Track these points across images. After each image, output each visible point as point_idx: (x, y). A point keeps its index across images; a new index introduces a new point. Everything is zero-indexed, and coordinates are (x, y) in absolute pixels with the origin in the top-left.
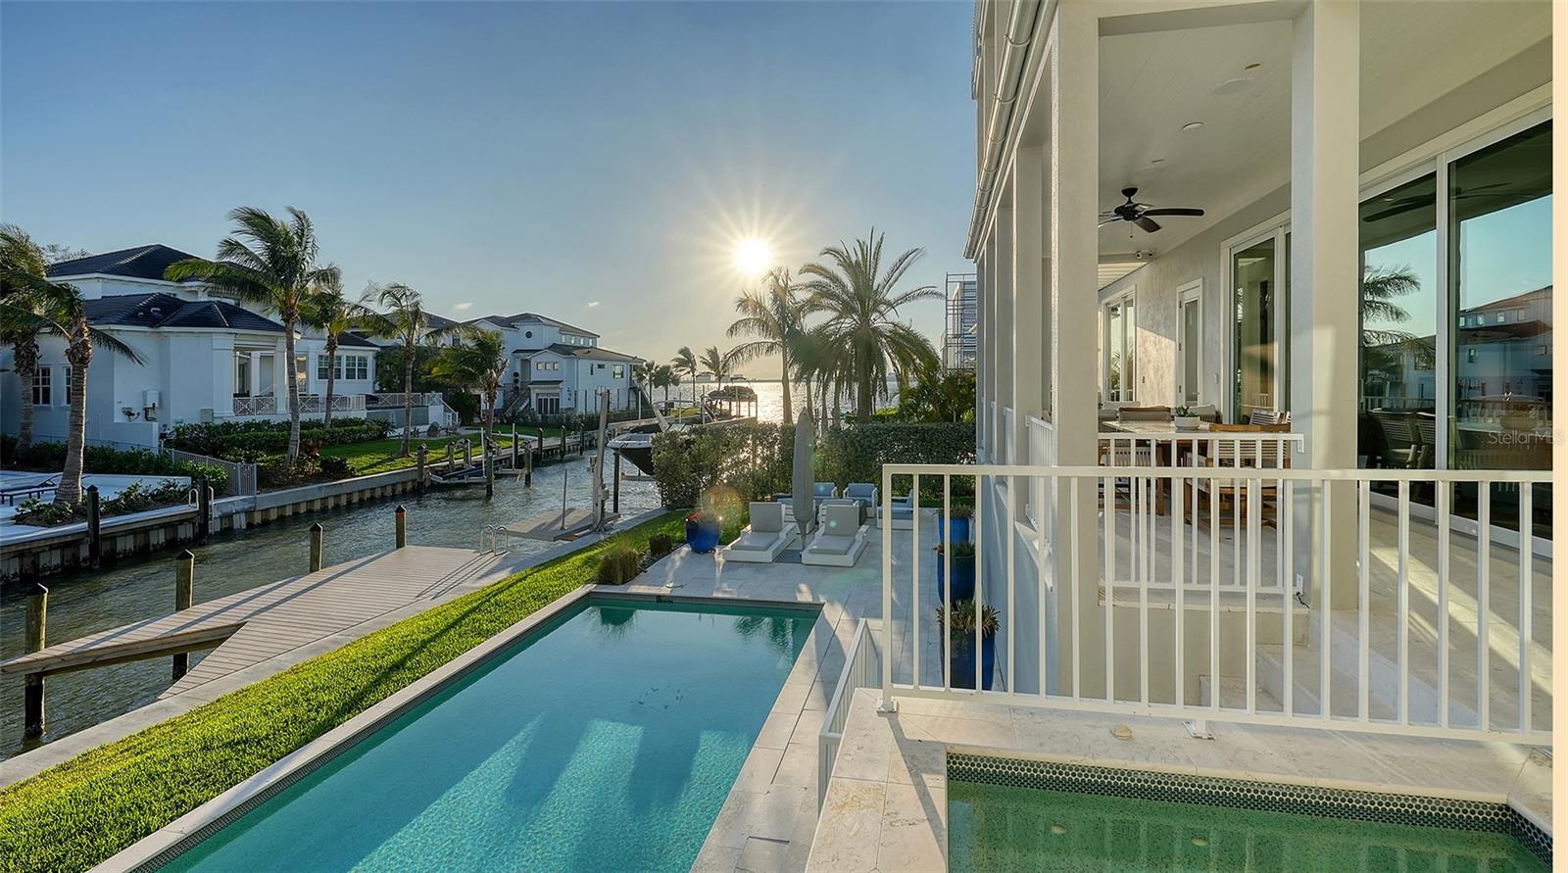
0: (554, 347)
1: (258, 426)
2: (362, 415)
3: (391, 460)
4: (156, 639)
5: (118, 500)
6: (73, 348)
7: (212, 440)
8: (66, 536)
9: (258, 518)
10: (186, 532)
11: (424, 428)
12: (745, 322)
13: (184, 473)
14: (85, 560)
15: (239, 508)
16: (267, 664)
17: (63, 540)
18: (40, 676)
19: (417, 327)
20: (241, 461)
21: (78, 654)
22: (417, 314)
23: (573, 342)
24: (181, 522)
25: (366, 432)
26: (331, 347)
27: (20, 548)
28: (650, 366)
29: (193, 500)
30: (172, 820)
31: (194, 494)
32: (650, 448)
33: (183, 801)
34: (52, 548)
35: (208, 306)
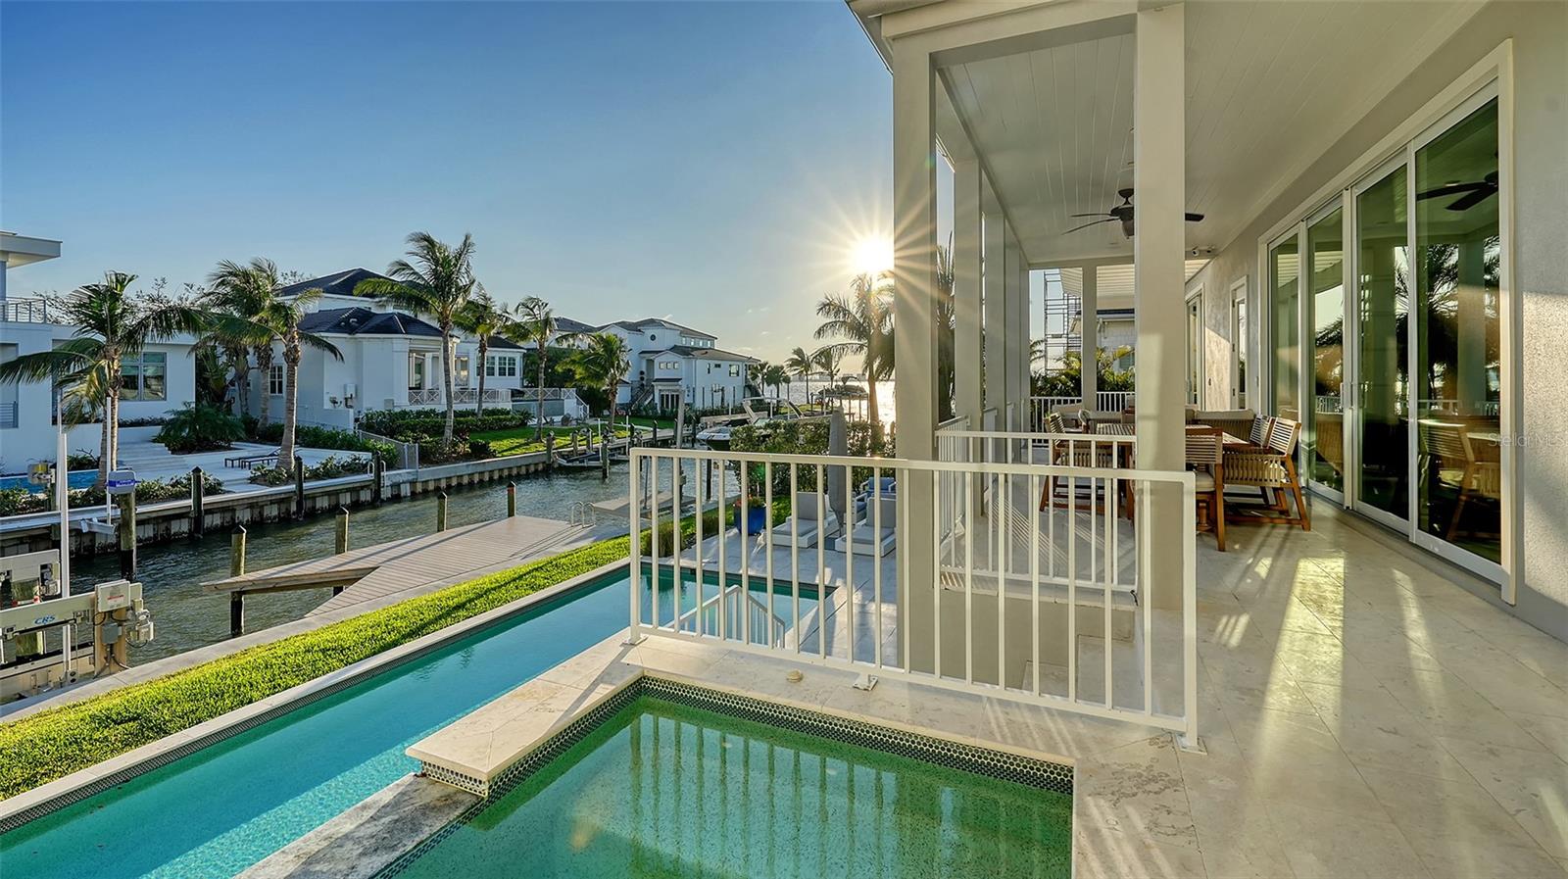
0: (675, 349)
1: (427, 414)
2: (508, 406)
3: (527, 444)
4: (316, 574)
5: (318, 469)
6: (288, 351)
7: (391, 424)
8: (281, 494)
9: (419, 488)
10: (365, 496)
11: (558, 419)
12: (833, 325)
13: (367, 449)
14: (294, 513)
15: (405, 479)
16: (384, 599)
17: (278, 497)
18: (241, 593)
19: (548, 332)
20: (409, 441)
21: (265, 580)
22: (547, 322)
23: (692, 343)
24: (362, 488)
25: (510, 420)
26: (482, 350)
27: (250, 501)
28: (763, 366)
29: (371, 472)
30: (268, 695)
31: (371, 467)
32: (728, 441)
33: (279, 685)
34: (272, 502)
35: (390, 317)
